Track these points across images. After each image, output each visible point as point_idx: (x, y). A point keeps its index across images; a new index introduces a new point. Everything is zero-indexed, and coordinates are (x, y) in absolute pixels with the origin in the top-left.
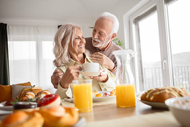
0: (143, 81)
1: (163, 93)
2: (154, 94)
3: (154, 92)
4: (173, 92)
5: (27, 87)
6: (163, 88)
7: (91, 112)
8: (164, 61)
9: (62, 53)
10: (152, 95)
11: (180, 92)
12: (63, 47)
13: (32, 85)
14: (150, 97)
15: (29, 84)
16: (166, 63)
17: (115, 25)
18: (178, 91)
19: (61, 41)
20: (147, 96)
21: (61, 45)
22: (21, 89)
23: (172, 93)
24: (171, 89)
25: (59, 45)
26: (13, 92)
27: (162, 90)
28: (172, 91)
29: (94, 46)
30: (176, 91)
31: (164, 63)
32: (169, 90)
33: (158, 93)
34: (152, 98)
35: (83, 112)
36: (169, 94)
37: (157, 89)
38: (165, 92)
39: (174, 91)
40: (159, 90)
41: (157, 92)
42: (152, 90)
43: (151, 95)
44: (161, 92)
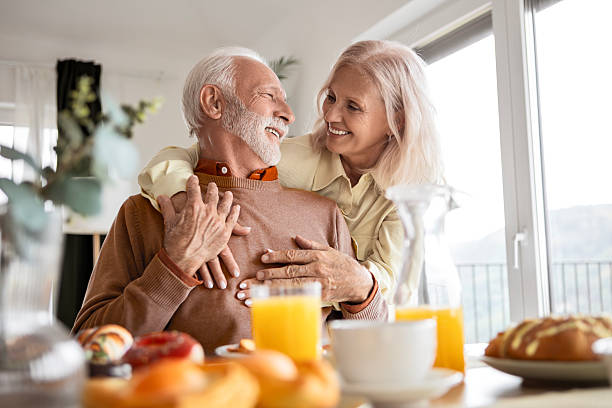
1: (567, 331)
2: (540, 334)
3: (540, 327)
6: (565, 317)
8: (520, 237)
10: (533, 338)
14: (524, 345)
16: (525, 244)
20: (516, 344)
23: (596, 331)
24: (592, 321)
27: (564, 322)
28: (595, 326)
31: (519, 242)
32: (585, 321)
33: (552, 331)
34: (531, 349)
36: (587, 334)
37: (546, 320)
38: (576, 330)
39: (601, 326)
40: (557, 323)
41: (548, 328)
42: (530, 322)
43: (528, 339)
44: (564, 327)
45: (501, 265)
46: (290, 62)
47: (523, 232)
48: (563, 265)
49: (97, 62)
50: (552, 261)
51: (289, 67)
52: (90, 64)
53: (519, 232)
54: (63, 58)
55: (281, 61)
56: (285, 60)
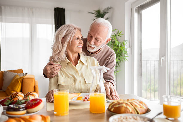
1: (121, 106)
2: (115, 106)
3: (116, 104)
4: (130, 106)
5: (19, 74)
7: (67, 116)
8: (162, 58)
9: (61, 50)
10: (113, 107)
11: (136, 106)
12: (63, 45)
13: (24, 72)
14: (111, 108)
15: (21, 71)
16: (164, 60)
18: (134, 106)
19: (61, 39)
21: (60, 42)
22: (13, 76)
23: (128, 107)
24: (129, 104)
25: (59, 42)
26: (4, 79)
27: (121, 104)
30: (132, 105)
31: (162, 60)
32: (126, 104)
33: (117, 106)
34: (112, 110)
35: (60, 115)
36: (125, 107)
38: (123, 106)
40: (119, 104)
46: (110, 8)
49: (64, 8)
51: (110, 9)
52: (62, 8)
54: (56, 7)
55: (108, 8)
56: (109, 8)
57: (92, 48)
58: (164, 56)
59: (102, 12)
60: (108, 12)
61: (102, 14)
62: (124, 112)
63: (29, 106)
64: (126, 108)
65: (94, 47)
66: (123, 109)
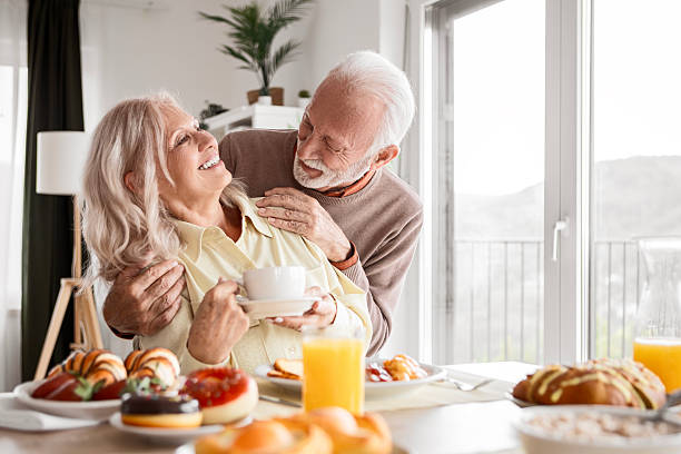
0: (449, 301)
1: (589, 382)
2: (565, 384)
3: (564, 377)
4: (619, 381)
8: (560, 226)
10: (558, 387)
11: (637, 380)
14: (550, 392)
16: (566, 234)
17: (394, 116)
18: (631, 379)
20: (542, 391)
23: (615, 382)
24: (613, 372)
27: (587, 373)
28: (615, 377)
29: (296, 178)
30: (626, 378)
31: (559, 231)
32: (606, 373)
33: (576, 381)
34: (556, 397)
36: (606, 386)
37: (571, 369)
38: (597, 381)
39: (620, 377)
40: (580, 374)
41: (572, 378)
42: (557, 371)
43: (553, 387)
44: (586, 378)
45: (539, 243)
47: (564, 220)
48: (610, 244)
50: (595, 239)
53: (560, 220)
57: (313, 173)
58: (566, 215)
59: (268, 16)
60: (292, 19)
61: (267, 23)
62: (608, 402)
63: (209, 394)
64: (609, 386)
65: (322, 172)
66: (601, 392)
